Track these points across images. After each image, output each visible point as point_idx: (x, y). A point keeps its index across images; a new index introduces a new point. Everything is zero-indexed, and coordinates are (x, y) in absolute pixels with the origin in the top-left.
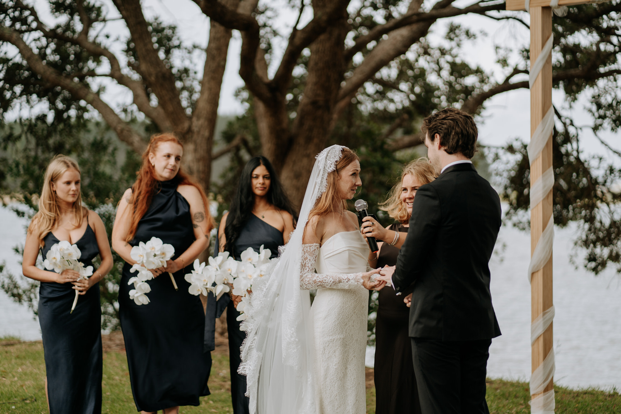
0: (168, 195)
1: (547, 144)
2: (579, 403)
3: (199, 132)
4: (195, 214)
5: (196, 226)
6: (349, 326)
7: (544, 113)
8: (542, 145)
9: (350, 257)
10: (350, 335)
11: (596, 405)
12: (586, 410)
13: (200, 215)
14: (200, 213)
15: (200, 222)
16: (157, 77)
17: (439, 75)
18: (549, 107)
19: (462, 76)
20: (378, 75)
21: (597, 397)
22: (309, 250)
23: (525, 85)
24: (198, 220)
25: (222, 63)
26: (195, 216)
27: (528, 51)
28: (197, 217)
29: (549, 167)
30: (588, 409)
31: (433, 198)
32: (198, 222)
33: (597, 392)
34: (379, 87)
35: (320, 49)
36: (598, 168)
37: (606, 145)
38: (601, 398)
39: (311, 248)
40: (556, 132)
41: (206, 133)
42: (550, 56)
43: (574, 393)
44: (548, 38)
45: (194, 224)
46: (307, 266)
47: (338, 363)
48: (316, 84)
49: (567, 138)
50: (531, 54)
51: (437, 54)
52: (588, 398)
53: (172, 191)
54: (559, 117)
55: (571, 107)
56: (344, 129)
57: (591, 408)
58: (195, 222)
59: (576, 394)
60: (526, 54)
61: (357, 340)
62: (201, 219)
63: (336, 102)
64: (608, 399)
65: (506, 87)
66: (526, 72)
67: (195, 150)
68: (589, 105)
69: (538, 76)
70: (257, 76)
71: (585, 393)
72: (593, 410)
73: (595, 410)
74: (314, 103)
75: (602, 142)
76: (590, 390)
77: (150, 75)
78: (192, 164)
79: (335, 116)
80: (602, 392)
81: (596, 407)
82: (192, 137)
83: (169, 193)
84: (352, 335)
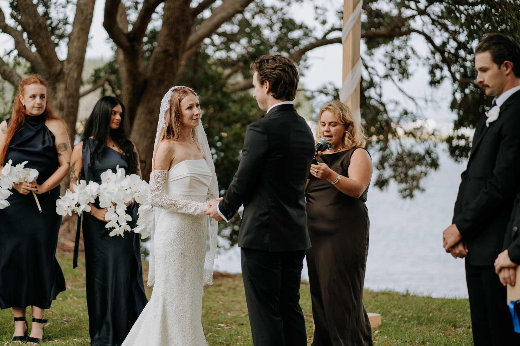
0: (36, 129)
1: (356, 90)
2: (377, 302)
3: (69, 74)
4: (59, 145)
5: (60, 155)
6: (187, 240)
7: (354, 64)
8: (352, 91)
9: (191, 182)
10: (188, 248)
11: (392, 303)
12: (383, 308)
13: (64, 145)
14: (63, 144)
15: (64, 151)
16: (34, 27)
17: (272, 29)
18: (358, 59)
19: (290, 30)
20: (220, 30)
21: (393, 297)
22: (161, 175)
23: (339, 40)
24: (61, 150)
25: (89, 17)
26: (59, 146)
27: (342, 12)
28: (61, 147)
29: (357, 108)
30: (385, 307)
31: (263, 133)
32: (61, 151)
33: (393, 293)
34: (223, 39)
35: (171, 7)
36: (394, 111)
37: (403, 91)
38: (396, 297)
39: (162, 173)
40: (362, 79)
41: (75, 75)
42: (359, 17)
43: (374, 293)
44: (358, 2)
45: (59, 153)
46: (160, 188)
47: (177, 270)
48: (167, 35)
49: (372, 84)
50: (345, 16)
51: (270, 12)
52: (384, 298)
53: (40, 125)
54: (366, 67)
55: (372, 60)
56: (191, 74)
57: (388, 306)
58: (59, 152)
59: (376, 294)
60: (341, 14)
61: (194, 252)
62: (64, 149)
63: (183, 52)
64: (402, 298)
65: (324, 42)
66: (340, 30)
67: (66, 89)
68: (382, 58)
69: (349, 33)
70: (118, 28)
71: (383, 293)
72: (389, 307)
73: (391, 308)
74: (165, 52)
75: (400, 89)
76: (387, 291)
77: (29, 25)
78: (62, 101)
79: (183, 63)
80: (397, 293)
81: (392, 305)
82: (63, 78)
83: (38, 126)
84: (190, 247)
